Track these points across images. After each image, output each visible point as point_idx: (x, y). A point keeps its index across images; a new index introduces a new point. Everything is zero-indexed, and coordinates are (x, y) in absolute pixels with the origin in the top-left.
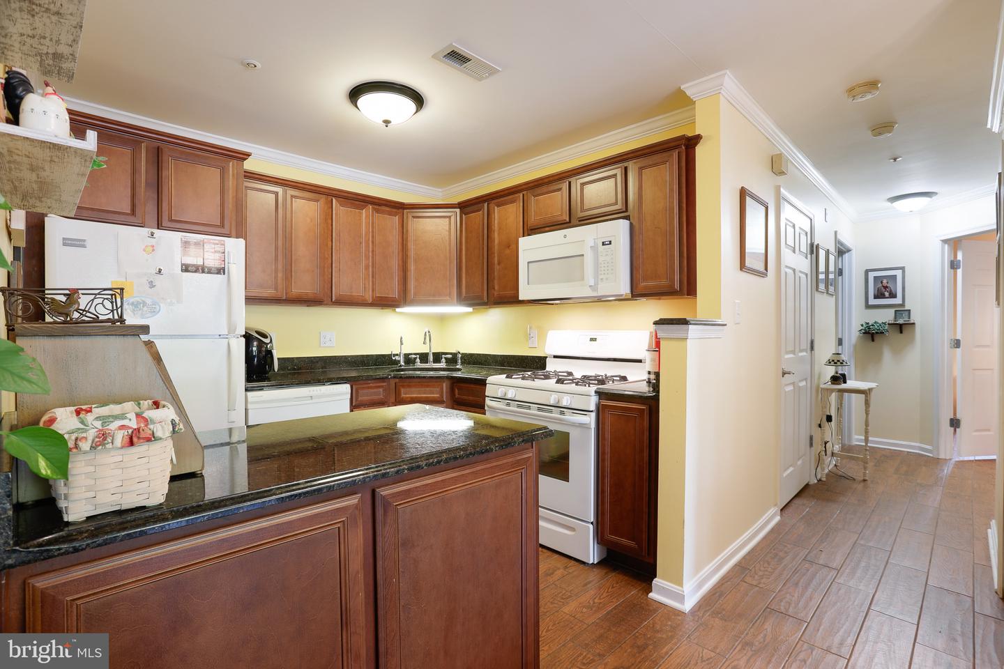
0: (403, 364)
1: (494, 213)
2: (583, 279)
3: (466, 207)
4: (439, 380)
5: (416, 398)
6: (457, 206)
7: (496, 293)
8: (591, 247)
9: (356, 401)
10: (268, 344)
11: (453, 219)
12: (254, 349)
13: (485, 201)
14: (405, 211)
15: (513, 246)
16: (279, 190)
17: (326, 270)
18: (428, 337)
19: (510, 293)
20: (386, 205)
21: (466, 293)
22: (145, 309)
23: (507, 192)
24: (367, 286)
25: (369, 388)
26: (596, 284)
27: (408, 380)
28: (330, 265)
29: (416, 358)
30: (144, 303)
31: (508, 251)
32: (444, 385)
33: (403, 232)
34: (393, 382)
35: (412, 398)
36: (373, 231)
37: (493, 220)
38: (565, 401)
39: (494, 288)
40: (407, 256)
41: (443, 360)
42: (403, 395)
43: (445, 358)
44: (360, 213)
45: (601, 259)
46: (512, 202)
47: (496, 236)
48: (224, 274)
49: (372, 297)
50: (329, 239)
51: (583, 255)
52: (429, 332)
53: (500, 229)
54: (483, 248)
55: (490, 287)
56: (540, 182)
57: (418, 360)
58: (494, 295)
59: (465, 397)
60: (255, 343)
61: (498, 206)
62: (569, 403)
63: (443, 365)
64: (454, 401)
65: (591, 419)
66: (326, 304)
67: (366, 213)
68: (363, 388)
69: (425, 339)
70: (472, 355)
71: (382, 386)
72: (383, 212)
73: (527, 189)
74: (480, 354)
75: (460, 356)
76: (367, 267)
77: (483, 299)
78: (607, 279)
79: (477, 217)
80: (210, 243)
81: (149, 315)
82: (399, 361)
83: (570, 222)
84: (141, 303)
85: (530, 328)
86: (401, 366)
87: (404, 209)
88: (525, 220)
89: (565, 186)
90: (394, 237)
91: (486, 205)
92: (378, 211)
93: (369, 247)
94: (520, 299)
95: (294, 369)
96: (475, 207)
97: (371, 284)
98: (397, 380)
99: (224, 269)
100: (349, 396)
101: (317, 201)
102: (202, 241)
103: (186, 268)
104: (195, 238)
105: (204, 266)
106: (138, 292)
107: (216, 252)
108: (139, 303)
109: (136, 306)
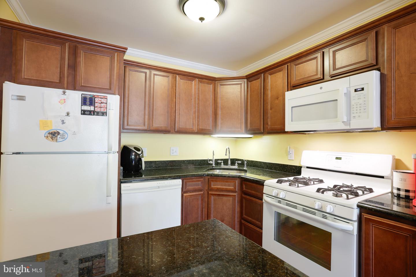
0: (214, 166)
1: (268, 79)
2: (336, 117)
3: (250, 78)
4: (233, 178)
5: (220, 188)
6: (245, 77)
7: (269, 127)
8: (345, 93)
9: (185, 189)
10: (141, 154)
11: (243, 85)
12: (133, 157)
13: (262, 73)
14: (216, 82)
15: (281, 98)
16: (148, 71)
17: (172, 114)
18: (228, 151)
19: (278, 127)
20: (206, 79)
21: (250, 127)
22: (59, 136)
23: (276, 65)
24: (195, 122)
25: (193, 181)
26: (349, 120)
27: (215, 177)
28: (174, 111)
29: (221, 162)
30: (59, 133)
31: (277, 101)
32: (237, 181)
33: (215, 94)
34: (207, 178)
35: (217, 188)
36: (198, 93)
37: (267, 83)
38: (329, 209)
39: (268, 124)
40: (217, 106)
41: (236, 164)
42: (212, 186)
43: (238, 163)
44: (192, 83)
45: (353, 102)
46: (280, 71)
47: (269, 93)
48: (106, 116)
49: (197, 129)
50: (174, 98)
51: (337, 100)
52: (229, 148)
53: (272, 88)
54: (261, 101)
55: (265, 123)
56: (300, 55)
57: (222, 164)
58: (267, 127)
59: (249, 191)
60: (134, 154)
61: (270, 75)
62: (332, 210)
63: (236, 167)
64: (243, 192)
65: (353, 227)
66: (172, 133)
67: (194, 83)
68: (190, 182)
69: (226, 152)
70: (252, 161)
71: (201, 181)
72: (204, 83)
73: (290, 62)
74: (257, 162)
75: (246, 162)
76: (195, 112)
77: (260, 130)
78: (359, 116)
79: (257, 83)
80: (98, 98)
81: (61, 140)
82: (212, 164)
83: (323, 79)
84: (56, 133)
85: (289, 148)
86: (213, 167)
87: (216, 81)
88: (289, 81)
89: (319, 55)
90: (210, 96)
91: (262, 75)
92: (201, 82)
93: (196, 102)
94: (286, 130)
95: (156, 167)
96: (256, 77)
97: (197, 122)
98: (209, 177)
99: (106, 113)
100: (181, 186)
101: (168, 77)
102: (94, 96)
103: (84, 112)
104: (90, 95)
105: (94, 112)
106: (55, 126)
107: (102, 103)
108: (55, 133)
109: (54, 135)
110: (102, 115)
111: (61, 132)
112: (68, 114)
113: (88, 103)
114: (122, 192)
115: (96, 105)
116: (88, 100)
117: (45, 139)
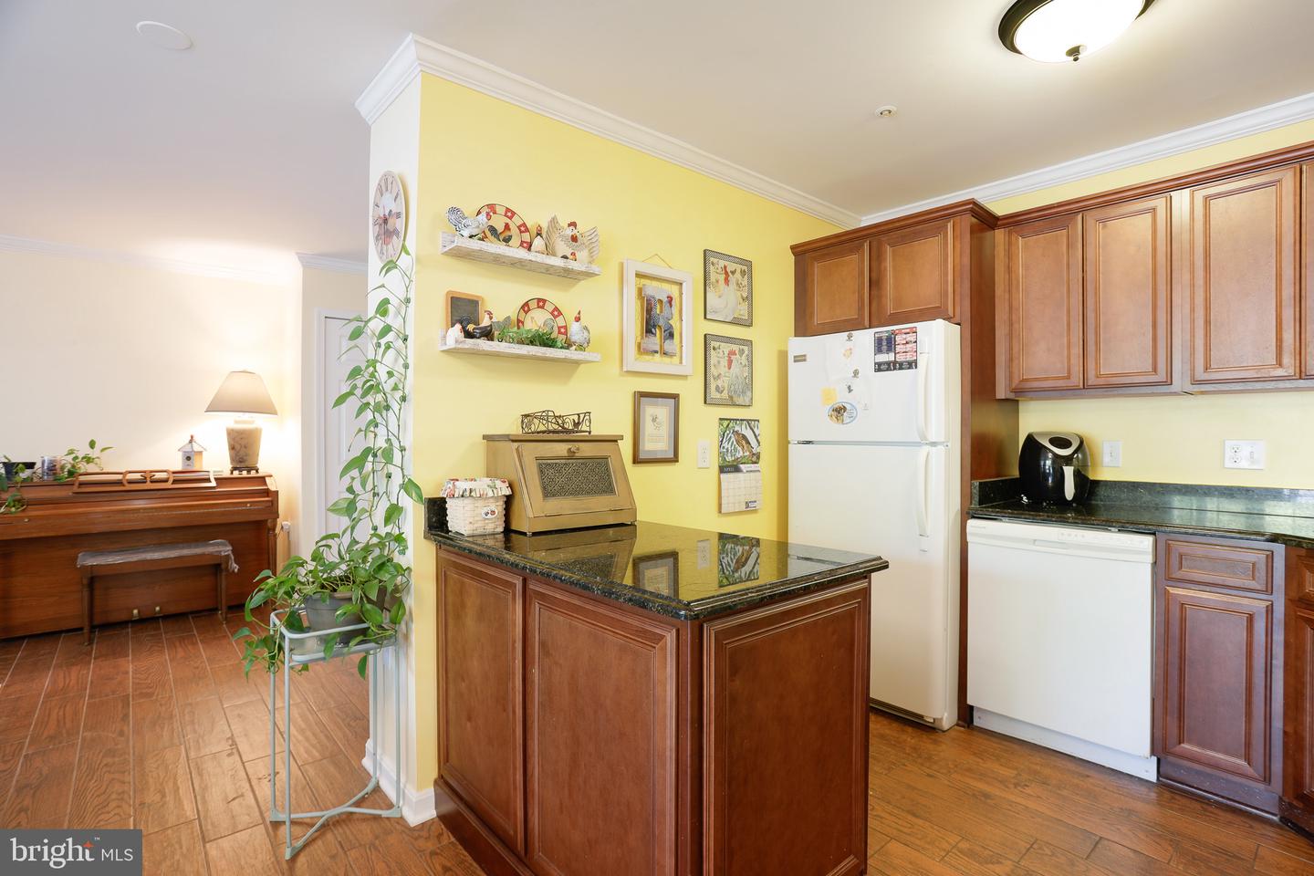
22: (845, 414)
30: (845, 409)
48: (916, 368)
80: (901, 334)
81: (848, 419)
99: (916, 362)
102: (894, 333)
103: (879, 367)
104: (887, 332)
105: (895, 363)
106: (841, 398)
107: (907, 343)
108: (841, 409)
109: (839, 411)
110: (909, 368)
111: (848, 406)
112: (856, 373)
113: (884, 348)
114: (969, 538)
115: (898, 348)
116: (884, 343)
117: (828, 419)
